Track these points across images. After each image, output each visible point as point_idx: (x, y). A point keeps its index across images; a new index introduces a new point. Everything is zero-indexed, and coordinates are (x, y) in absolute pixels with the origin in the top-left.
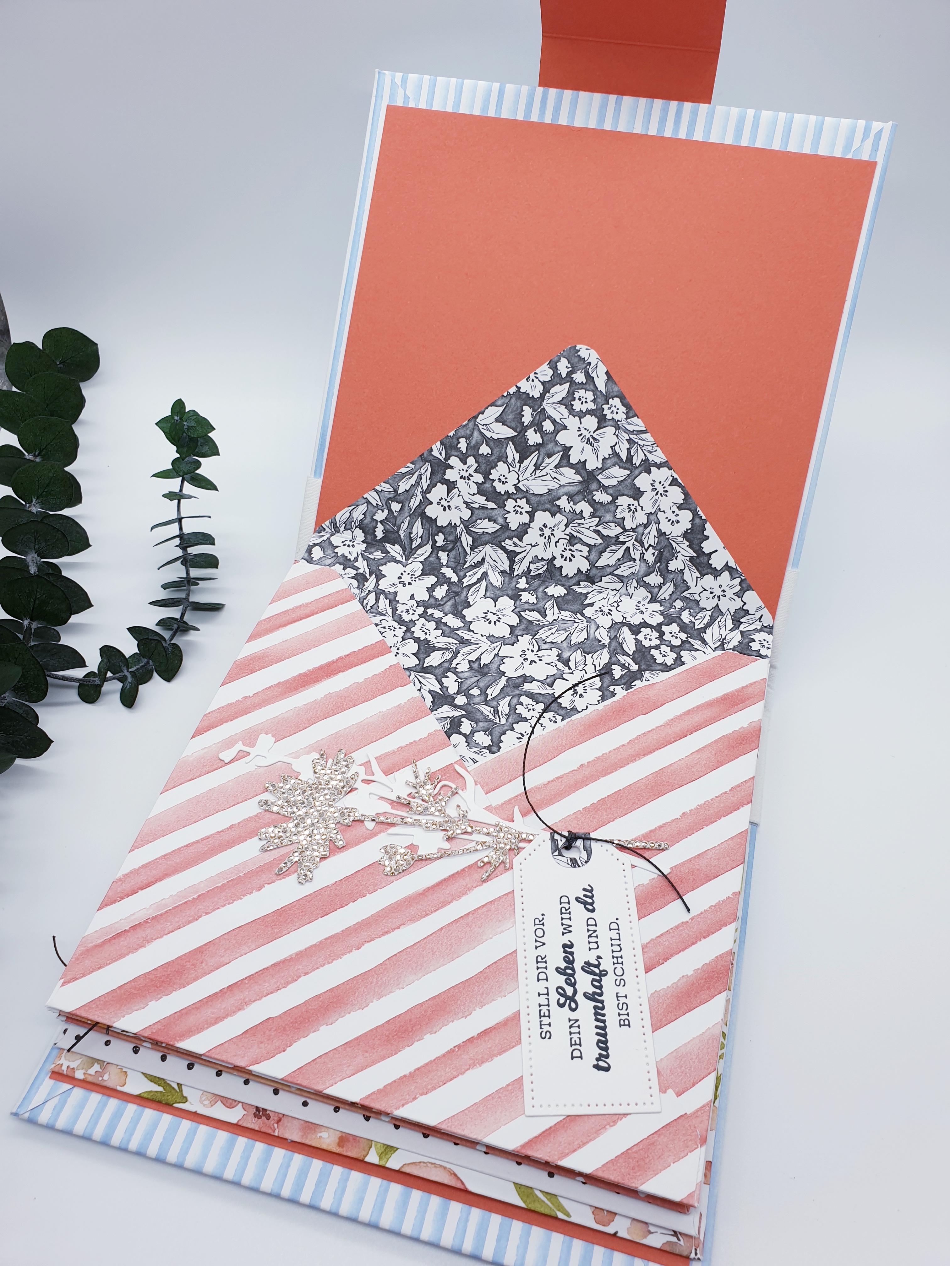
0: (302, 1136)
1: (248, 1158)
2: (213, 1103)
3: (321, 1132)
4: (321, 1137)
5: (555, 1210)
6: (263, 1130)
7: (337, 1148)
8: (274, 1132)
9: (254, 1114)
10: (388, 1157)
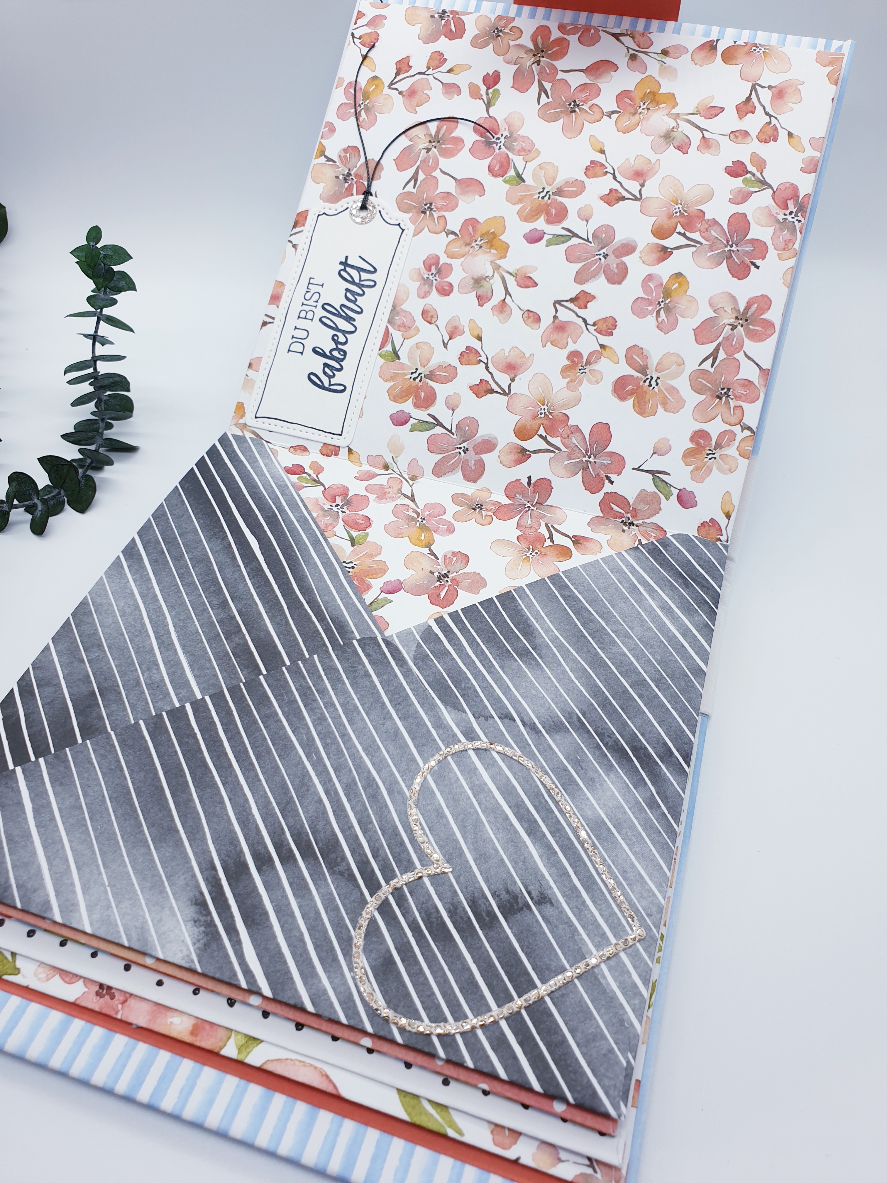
0: (150, 1020)
1: (83, 1043)
2: (49, 976)
3: (173, 1017)
4: (171, 1023)
5: (445, 1126)
6: (104, 1011)
7: (190, 1037)
8: (117, 1013)
9: (97, 992)
10: (248, 1050)
